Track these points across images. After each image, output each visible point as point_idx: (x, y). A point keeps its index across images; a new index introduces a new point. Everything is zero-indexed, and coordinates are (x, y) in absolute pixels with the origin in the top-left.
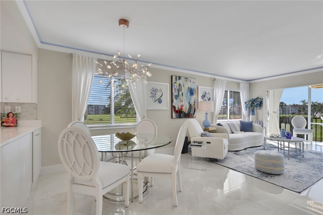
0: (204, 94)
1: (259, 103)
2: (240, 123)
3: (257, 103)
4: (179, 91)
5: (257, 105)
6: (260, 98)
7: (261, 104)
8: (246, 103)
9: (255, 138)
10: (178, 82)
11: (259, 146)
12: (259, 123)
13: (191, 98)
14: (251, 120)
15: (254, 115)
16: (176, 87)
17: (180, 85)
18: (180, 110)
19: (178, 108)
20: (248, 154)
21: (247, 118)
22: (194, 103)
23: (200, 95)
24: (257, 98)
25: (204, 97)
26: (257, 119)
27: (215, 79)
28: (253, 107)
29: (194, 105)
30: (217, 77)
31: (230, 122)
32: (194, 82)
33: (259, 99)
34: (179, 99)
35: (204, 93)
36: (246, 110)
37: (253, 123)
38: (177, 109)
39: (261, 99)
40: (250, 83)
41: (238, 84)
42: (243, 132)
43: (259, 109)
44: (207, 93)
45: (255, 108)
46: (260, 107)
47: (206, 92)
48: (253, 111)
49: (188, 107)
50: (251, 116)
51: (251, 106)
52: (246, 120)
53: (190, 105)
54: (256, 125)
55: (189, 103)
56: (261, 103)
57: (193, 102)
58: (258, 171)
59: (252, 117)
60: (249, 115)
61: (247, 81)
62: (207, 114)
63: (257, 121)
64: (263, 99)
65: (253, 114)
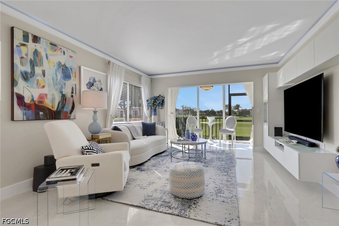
0: (91, 81)
1: (161, 101)
2: (141, 125)
3: (159, 101)
4: (33, 64)
5: (159, 103)
6: (161, 96)
7: (162, 103)
8: (147, 101)
9: (159, 142)
10: (31, 45)
11: (163, 152)
12: (161, 124)
13: (65, 84)
14: (153, 122)
15: (157, 115)
16: (27, 55)
17: (36, 53)
18: (37, 103)
19: (33, 100)
20: (155, 166)
21: (148, 119)
22: (72, 93)
23: (85, 81)
24: (159, 96)
25: (91, 86)
26: (159, 120)
27: (109, 62)
28: (155, 106)
29: (72, 96)
30: (112, 60)
31: (131, 125)
32: (71, 57)
33: (161, 98)
34: (33, 80)
35: (92, 79)
36: (148, 110)
37: (156, 125)
38: (27, 100)
39: (163, 97)
40: (152, 78)
41: (140, 77)
42: (146, 136)
43: (161, 108)
44: (97, 80)
45: (158, 106)
46: (162, 106)
47: (94, 79)
48: (155, 110)
49: (58, 99)
50: (153, 116)
51: (154, 105)
52: (148, 122)
53: (63, 96)
54: (159, 127)
55: (61, 92)
56: (163, 101)
57: (71, 91)
58: (176, 197)
59: (154, 118)
60: (151, 116)
61: (149, 75)
62: (95, 112)
63: (159, 122)
64: (164, 98)
65: (155, 114)
